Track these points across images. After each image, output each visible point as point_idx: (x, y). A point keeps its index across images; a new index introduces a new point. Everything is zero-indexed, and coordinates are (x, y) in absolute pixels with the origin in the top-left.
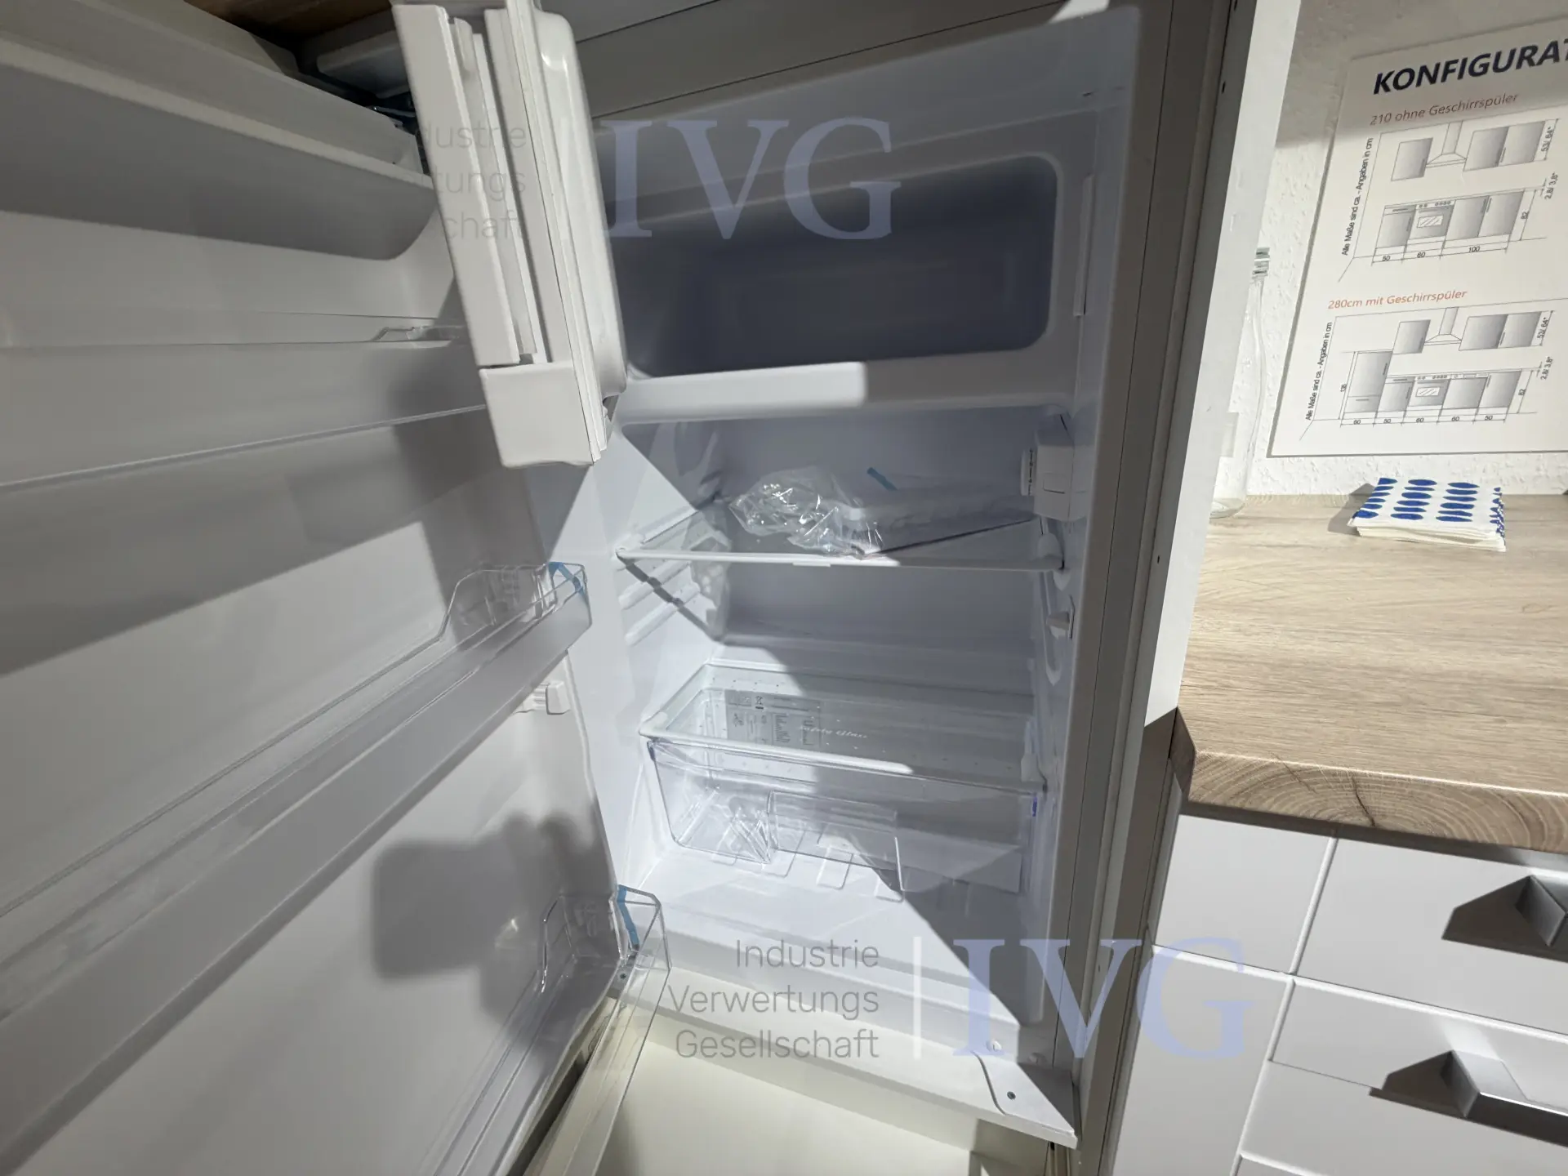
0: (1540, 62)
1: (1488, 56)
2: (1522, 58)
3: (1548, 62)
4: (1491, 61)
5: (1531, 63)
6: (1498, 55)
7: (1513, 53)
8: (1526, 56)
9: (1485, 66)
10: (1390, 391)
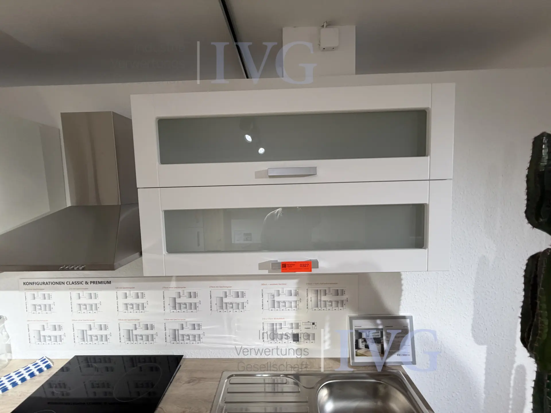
0: (46, 285)
1: (38, 282)
2: (43, 283)
3: (47, 285)
4: (39, 283)
5: (45, 284)
6: (40, 282)
7: (42, 282)
8: (44, 283)
9: (39, 284)
10: (42, 338)
